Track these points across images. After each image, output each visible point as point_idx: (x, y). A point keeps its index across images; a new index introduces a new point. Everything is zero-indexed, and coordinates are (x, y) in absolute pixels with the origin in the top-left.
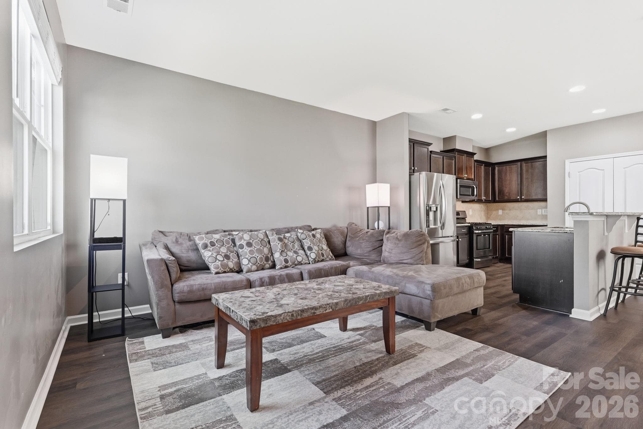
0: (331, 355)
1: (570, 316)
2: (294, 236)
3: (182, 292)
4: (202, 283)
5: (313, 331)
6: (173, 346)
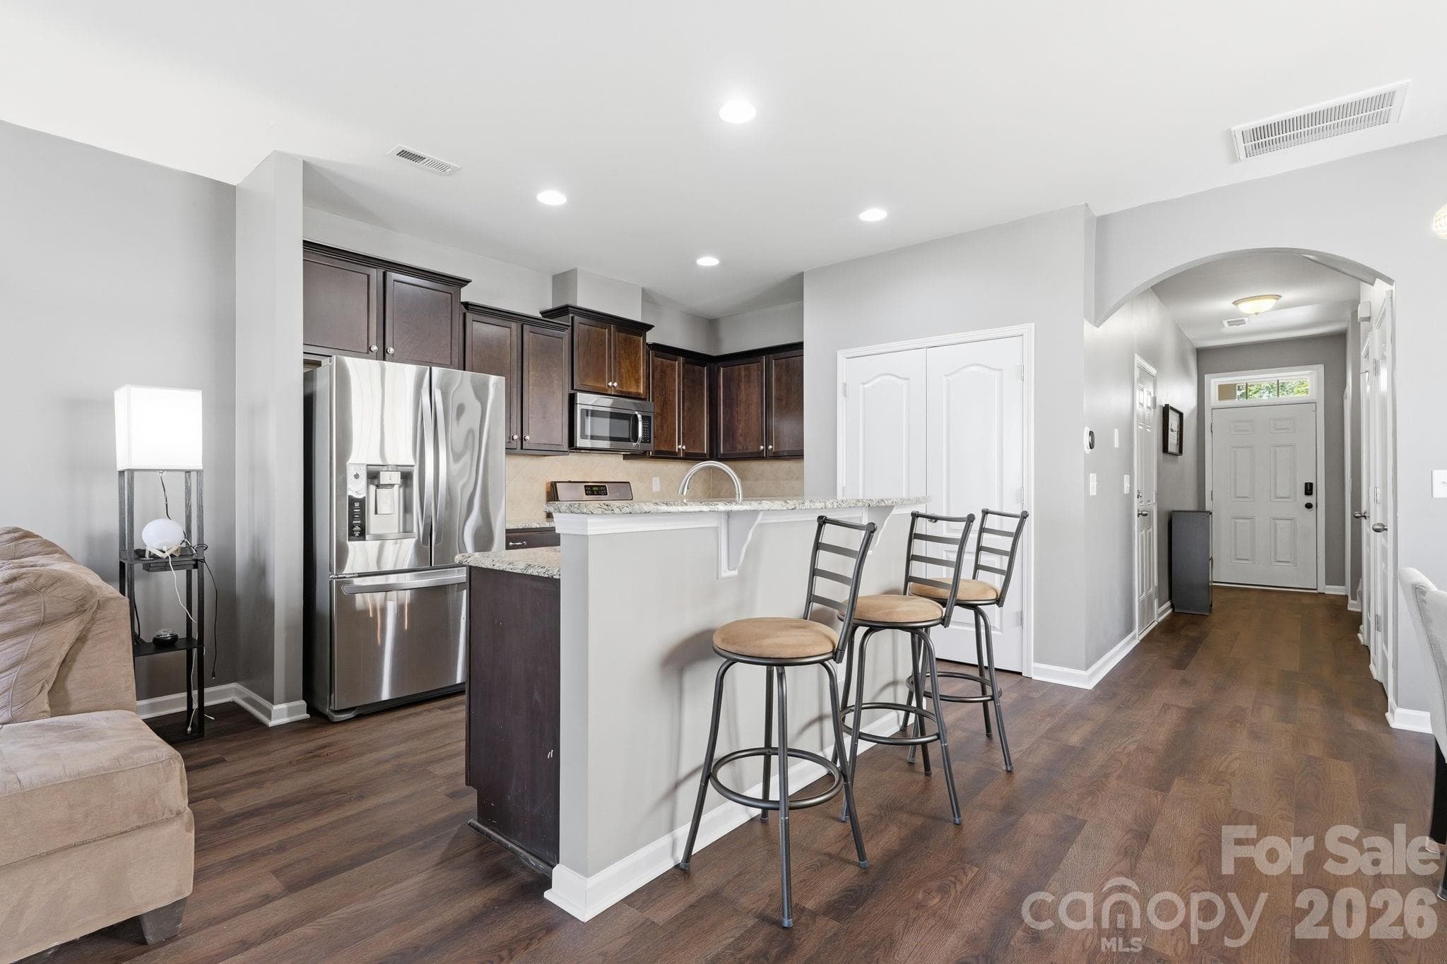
1: (546, 893)
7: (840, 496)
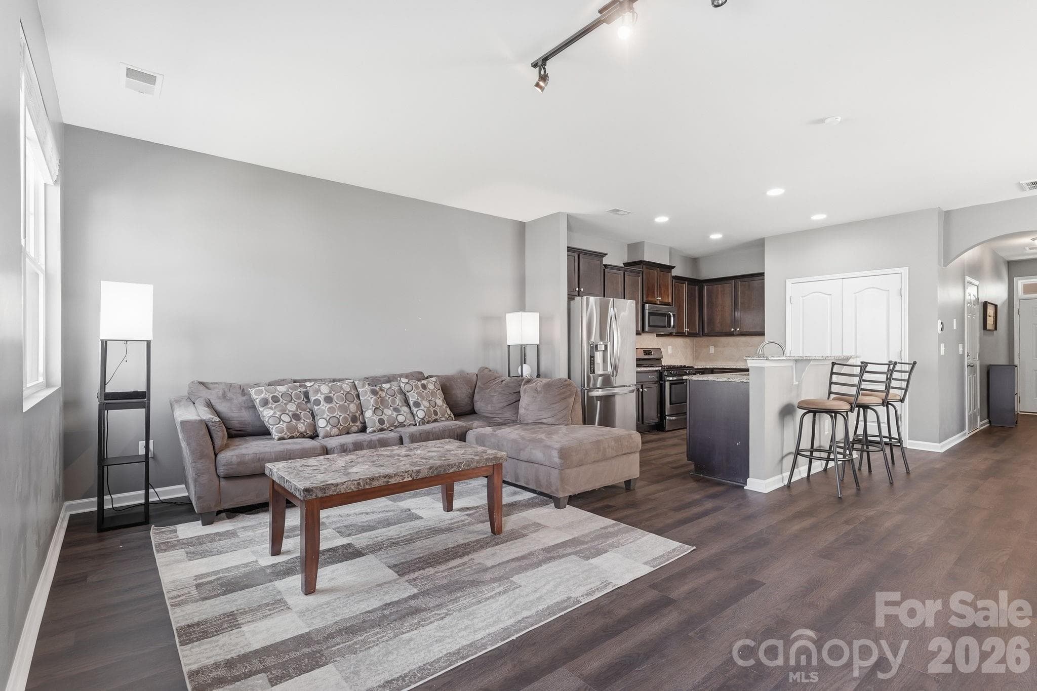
0: (421, 537)
1: (745, 488)
2: (395, 387)
3: (229, 464)
4: (258, 452)
5: (409, 512)
6: (217, 534)
7: (788, 354)
